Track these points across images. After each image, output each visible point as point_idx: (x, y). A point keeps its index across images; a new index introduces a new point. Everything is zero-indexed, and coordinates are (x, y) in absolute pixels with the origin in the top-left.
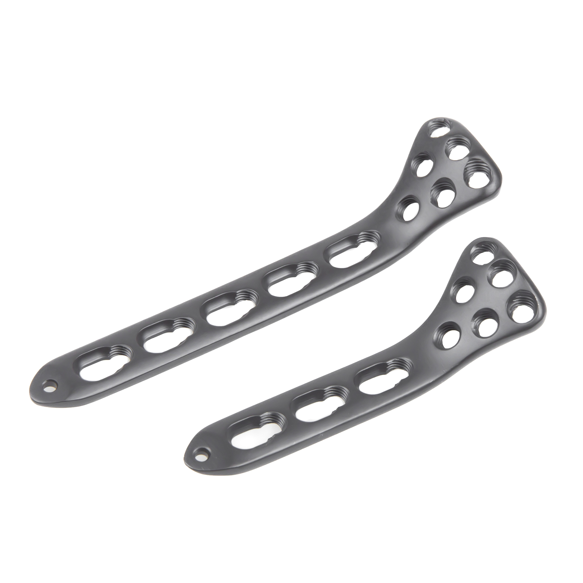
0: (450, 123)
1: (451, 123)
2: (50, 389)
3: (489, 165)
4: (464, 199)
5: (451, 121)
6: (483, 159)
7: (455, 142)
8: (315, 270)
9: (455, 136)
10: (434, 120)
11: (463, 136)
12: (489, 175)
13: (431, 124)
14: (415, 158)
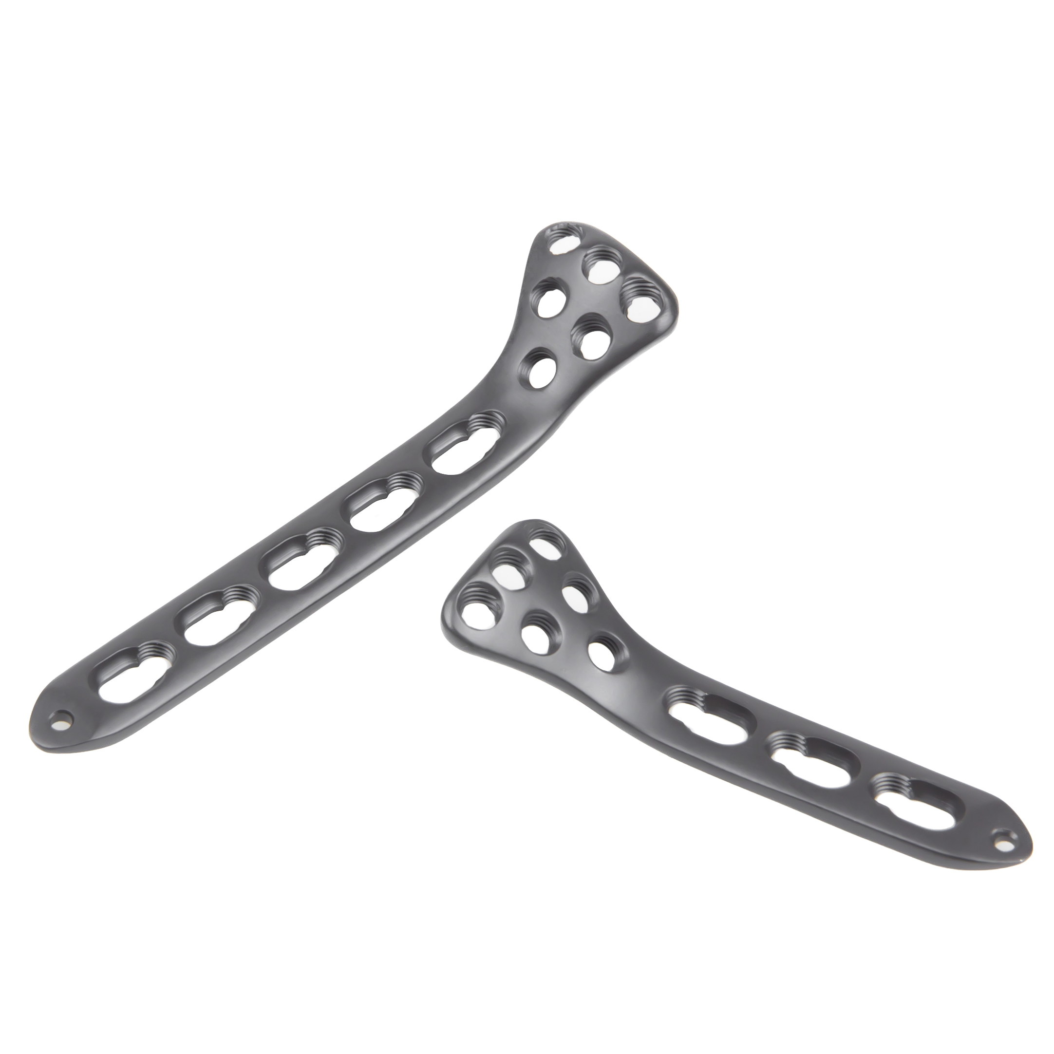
0: (579, 228)
1: (581, 228)
2: (61, 726)
3: (654, 284)
4: (628, 340)
5: (578, 225)
6: (645, 277)
7: (595, 256)
8: (417, 485)
9: (594, 247)
10: (551, 227)
11: (607, 247)
12: (658, 300)
13: (548, 232)
14: (534, 290)
